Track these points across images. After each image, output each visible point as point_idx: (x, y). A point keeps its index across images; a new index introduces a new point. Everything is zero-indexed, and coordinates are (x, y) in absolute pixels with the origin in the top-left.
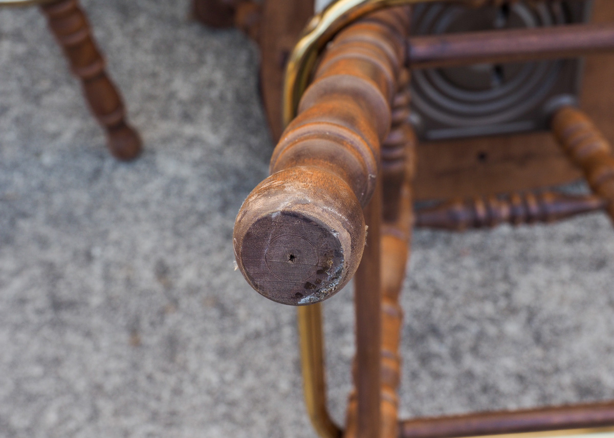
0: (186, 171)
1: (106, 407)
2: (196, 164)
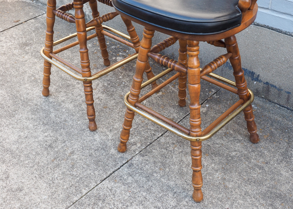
0: (98, 140)
1: (36, 167)
2: (102, 139)
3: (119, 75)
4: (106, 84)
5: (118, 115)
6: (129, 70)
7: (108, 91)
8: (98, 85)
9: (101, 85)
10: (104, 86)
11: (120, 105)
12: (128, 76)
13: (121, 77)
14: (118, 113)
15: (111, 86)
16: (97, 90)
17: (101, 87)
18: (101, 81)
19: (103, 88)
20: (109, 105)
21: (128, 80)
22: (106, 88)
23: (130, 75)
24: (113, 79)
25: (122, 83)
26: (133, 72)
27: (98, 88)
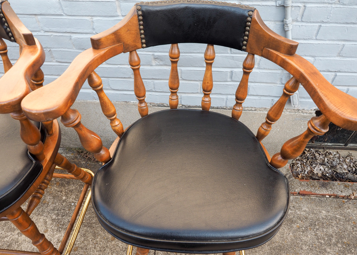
3: (60, 195)
4: (54, 217)
5: (97, 252)
6: (67, 184)
7: (63, 225)
8: (46, 223)
9: (49, 222)
10: (53, 220)
11: (89, 235)
12: (71, 191)
13: (64, 198)
14: (95, 248)
15: (63, 216)
16: (49, 230)
17: (52, 224)
18: (45, 215)
19: (55, 223)
20: (78, 243)
21: (74, 197)
22: (58, 222)
23: (72, 190)
24: (57, 204)
25: (71, 205)
26: (73, 184)
27: (48, 226)
